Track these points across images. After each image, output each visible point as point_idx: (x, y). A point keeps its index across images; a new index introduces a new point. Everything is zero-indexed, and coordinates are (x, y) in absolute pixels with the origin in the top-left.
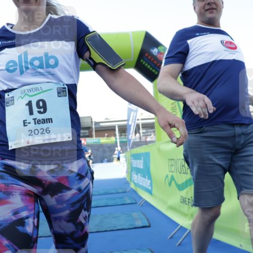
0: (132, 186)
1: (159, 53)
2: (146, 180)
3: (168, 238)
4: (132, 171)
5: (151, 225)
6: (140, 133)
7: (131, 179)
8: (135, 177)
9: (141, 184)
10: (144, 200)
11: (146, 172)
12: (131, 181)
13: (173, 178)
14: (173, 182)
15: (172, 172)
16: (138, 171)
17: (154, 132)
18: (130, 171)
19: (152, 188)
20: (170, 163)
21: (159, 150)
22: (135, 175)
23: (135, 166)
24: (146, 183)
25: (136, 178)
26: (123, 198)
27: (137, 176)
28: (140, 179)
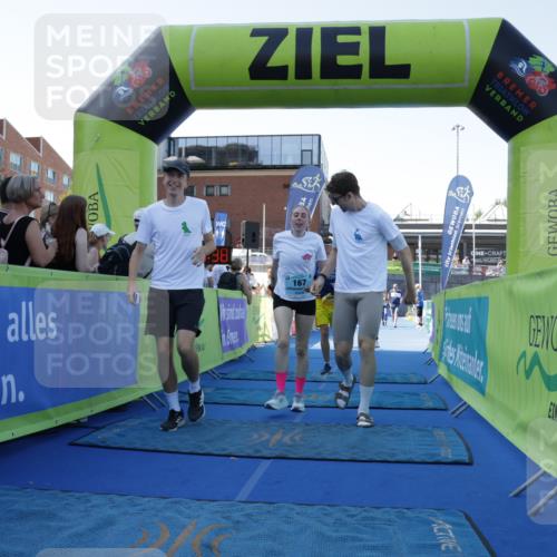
0: (442, 371)
1: (530, 71)
2: (474, 360)
3: (511, 495)
4: (444, 339)
5: (475, 461)
6: (470, 258)
7: (441, 356)
8: (450, 351)
9: (462, 368)
10: (465, 403)
11: (475, 342)
12: (440, 359)
13: (536, 360)
14: (536, 368)
15: (538, 346)
16: (457, 338)
17: (503, 257)
18: (439, 338)
19: (485, 379)
20: (534, 326)
21: (510, 293)
22: (449, 348)
23: (452, 327)
24: (473, 366)
25: (451, 355)
26: (418, 395)
27: (454, 350)
28: (461, 357)
